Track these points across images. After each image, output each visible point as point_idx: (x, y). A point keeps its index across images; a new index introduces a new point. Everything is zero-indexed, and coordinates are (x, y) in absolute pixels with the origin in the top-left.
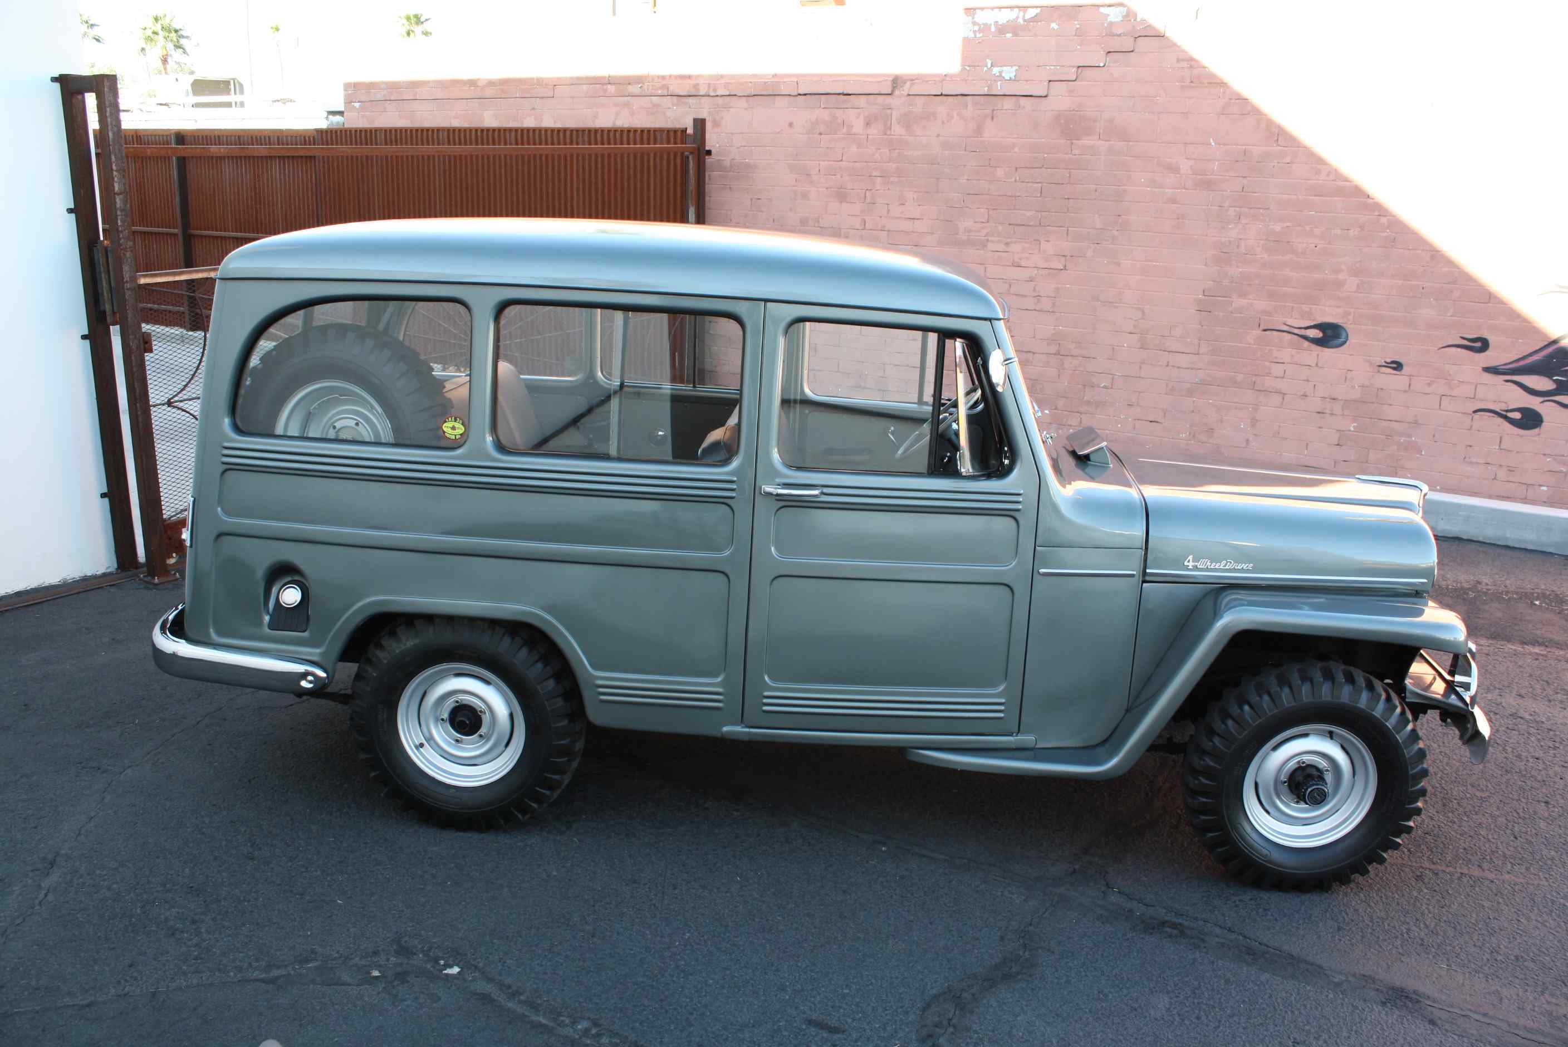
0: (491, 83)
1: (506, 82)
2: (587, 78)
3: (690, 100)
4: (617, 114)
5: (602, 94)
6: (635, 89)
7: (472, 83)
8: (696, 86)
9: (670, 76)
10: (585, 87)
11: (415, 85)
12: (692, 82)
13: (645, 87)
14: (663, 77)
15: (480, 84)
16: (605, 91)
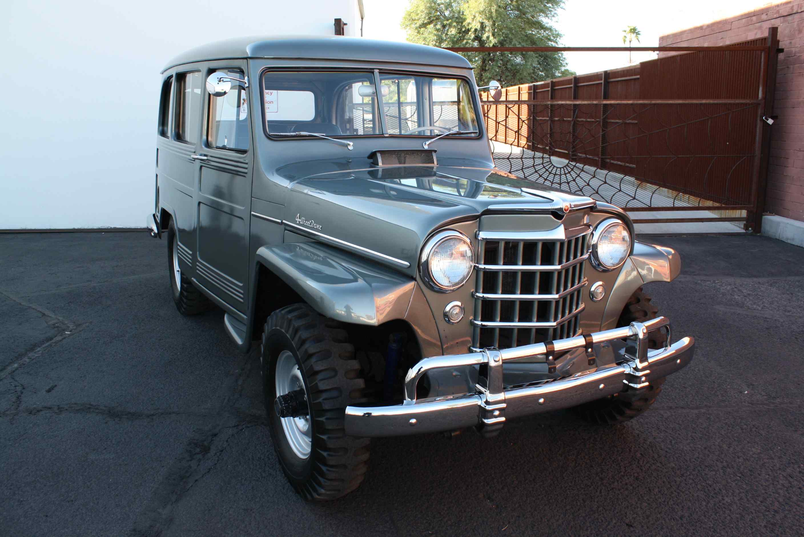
0: (708, 26)
1: (713, 24)
2: (745, 15)
3: (790, 18)
4: (756, 34)
5: (750, 23)
6: (764, 17)
7: (701, 28)
8: (792, 8)
9: (781, 4)
10: (744, 20)
11: (682, 33)
12: (790, 5)
13: (769, 14)
14: (778, 6)
15: (704, 28)
16: (752, 20)
